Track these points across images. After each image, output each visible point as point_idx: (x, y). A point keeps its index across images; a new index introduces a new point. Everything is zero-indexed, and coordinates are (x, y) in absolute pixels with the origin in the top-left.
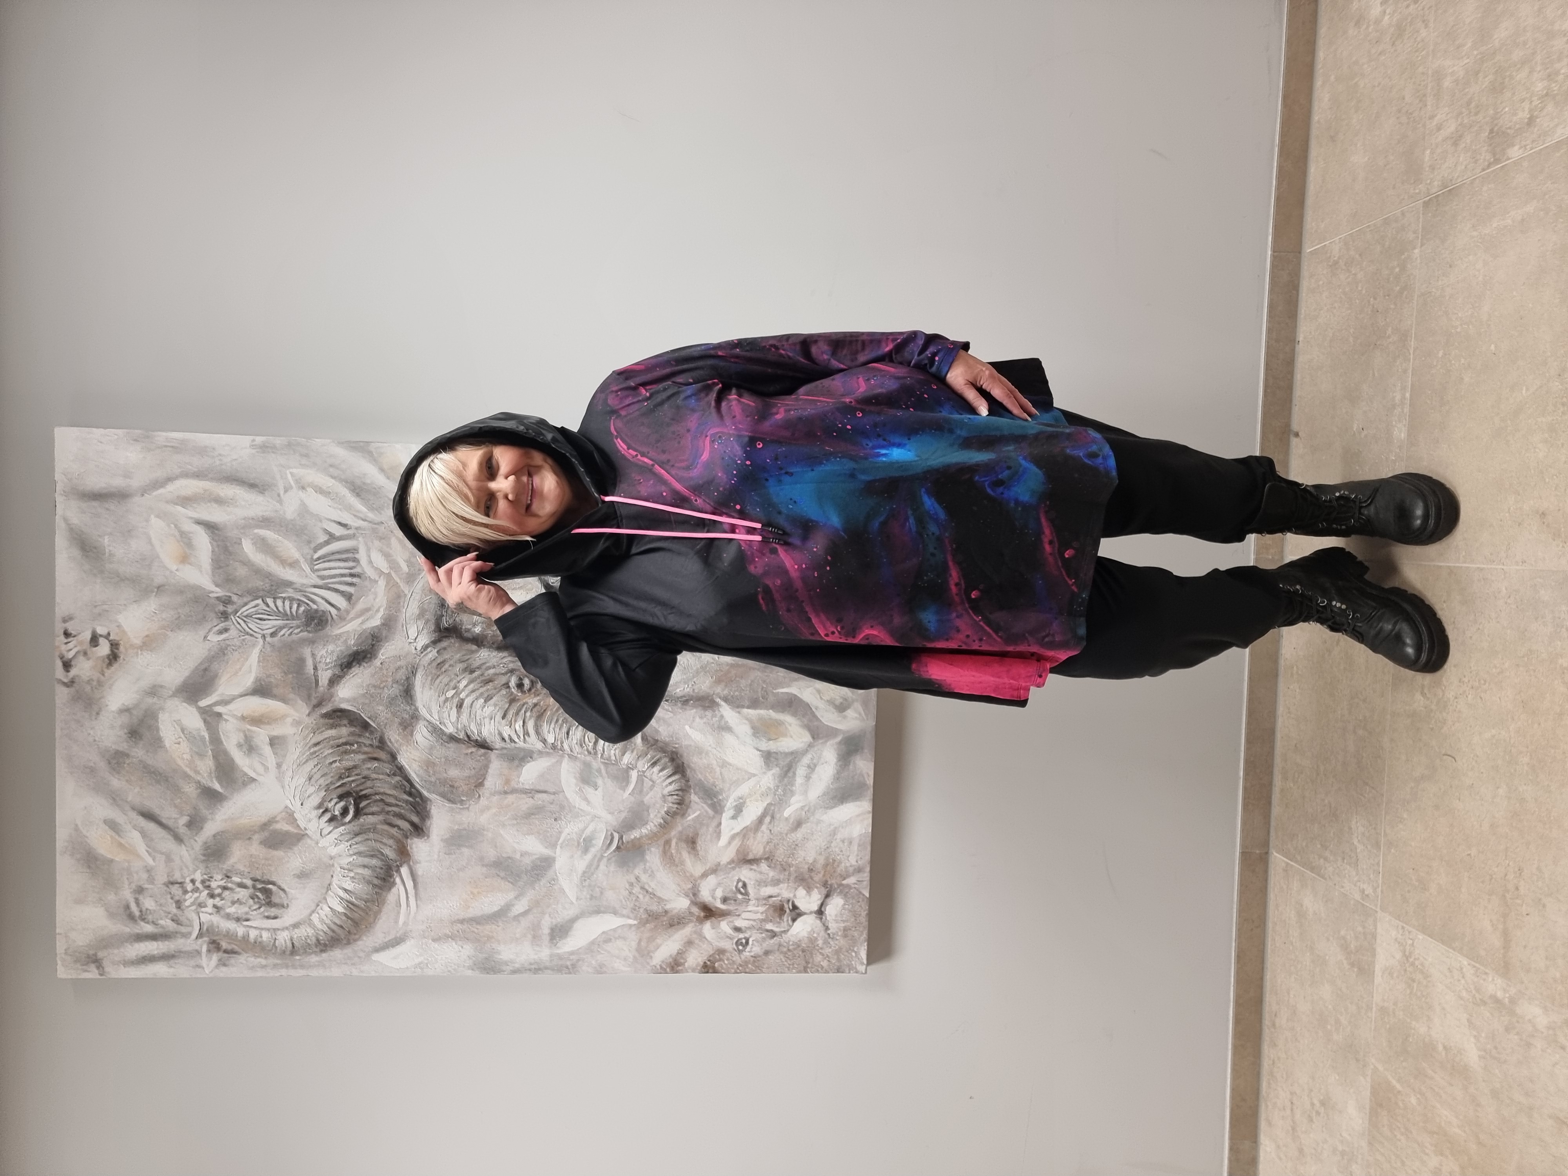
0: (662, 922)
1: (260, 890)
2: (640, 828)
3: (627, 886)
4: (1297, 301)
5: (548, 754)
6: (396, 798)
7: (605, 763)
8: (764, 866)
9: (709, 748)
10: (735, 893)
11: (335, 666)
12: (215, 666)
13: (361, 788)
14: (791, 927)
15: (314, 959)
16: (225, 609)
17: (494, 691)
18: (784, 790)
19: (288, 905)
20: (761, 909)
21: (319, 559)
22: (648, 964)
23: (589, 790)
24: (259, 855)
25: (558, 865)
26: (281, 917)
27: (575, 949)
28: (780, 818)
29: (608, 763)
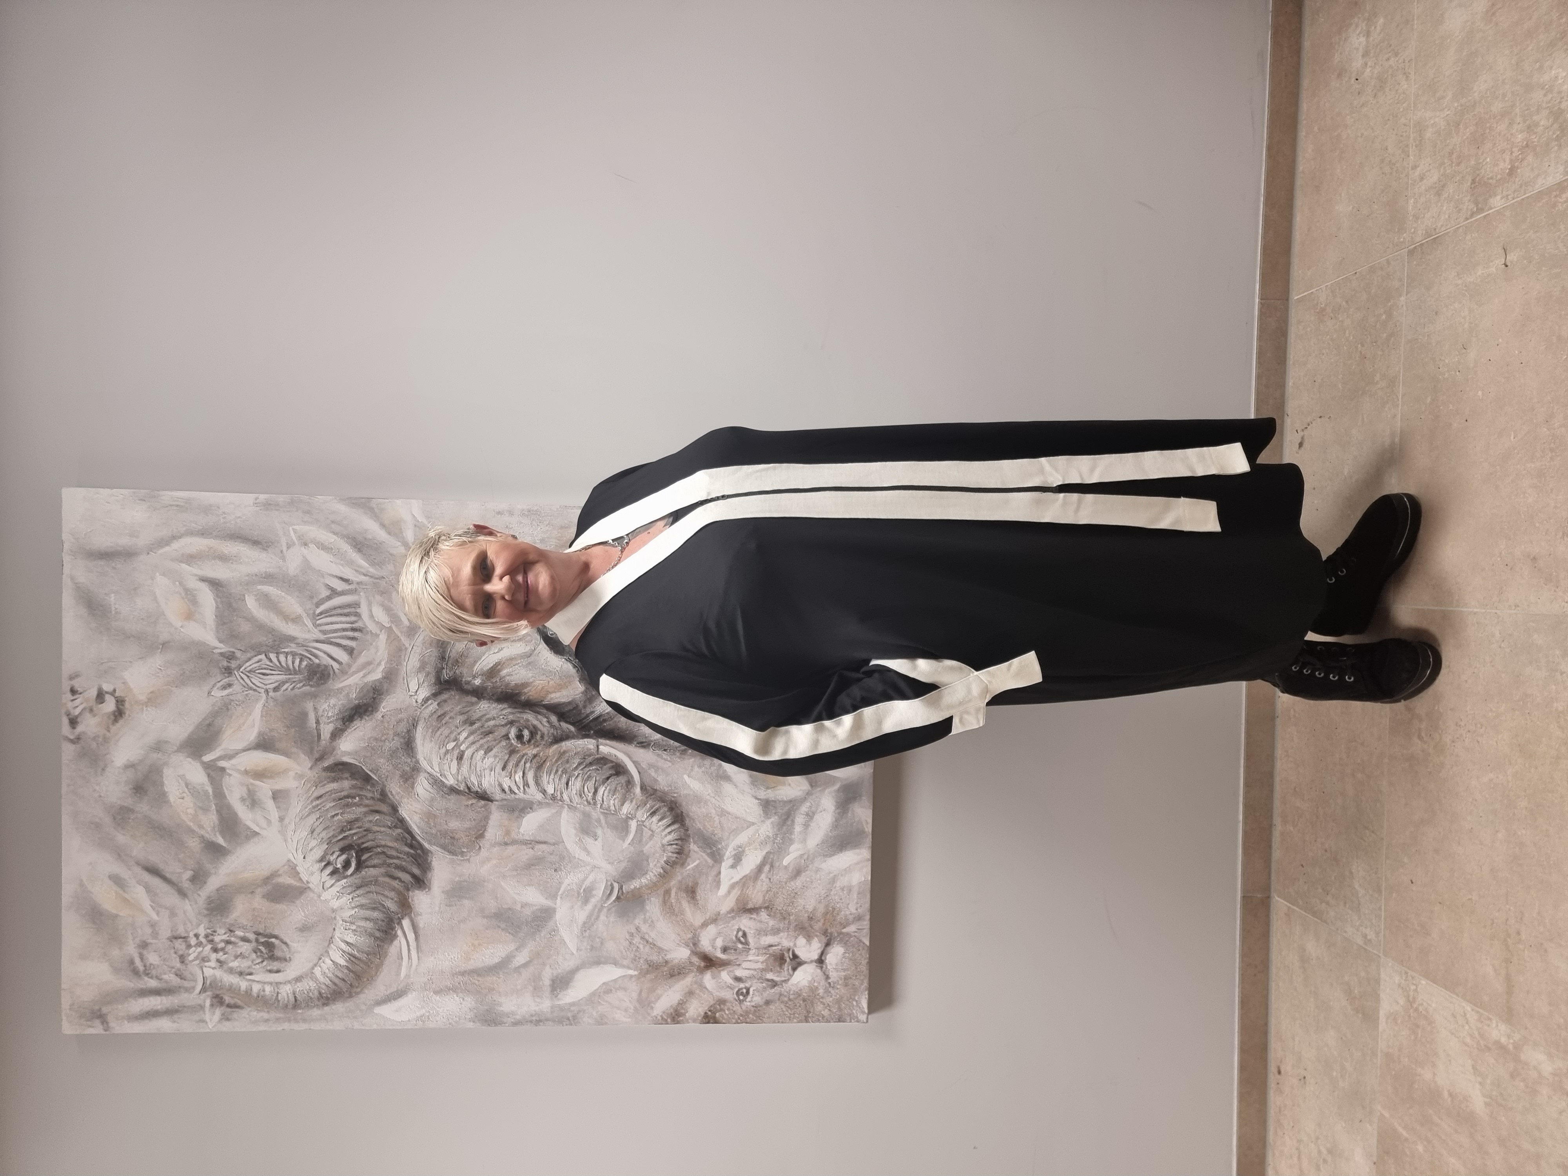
0: (663, 972)
1: (263, 944)
2: (640, 878)
3: (628, 937)
4: (1286, 348)
6: (397, 850)
7: (605, 813)
8: (764, 915)
9: (708, 797)
10: (735, 943)
11: (337, 720)
12: (219, 721)
13: (363, 840)
14: (791, 976)
15: (316, 1012)
16: (229, 665)
17: (494, 743)
18: (783, 838)
19: (290, 960)
20: (761, 958)
21: (321, 614)
22: (649, 1014)
23: (589, 841)
24: (261, 909)
25: (558, 916)
26: (283, 971)
27: (577, 1000)
28: (779, 866)
29: (607, 813)
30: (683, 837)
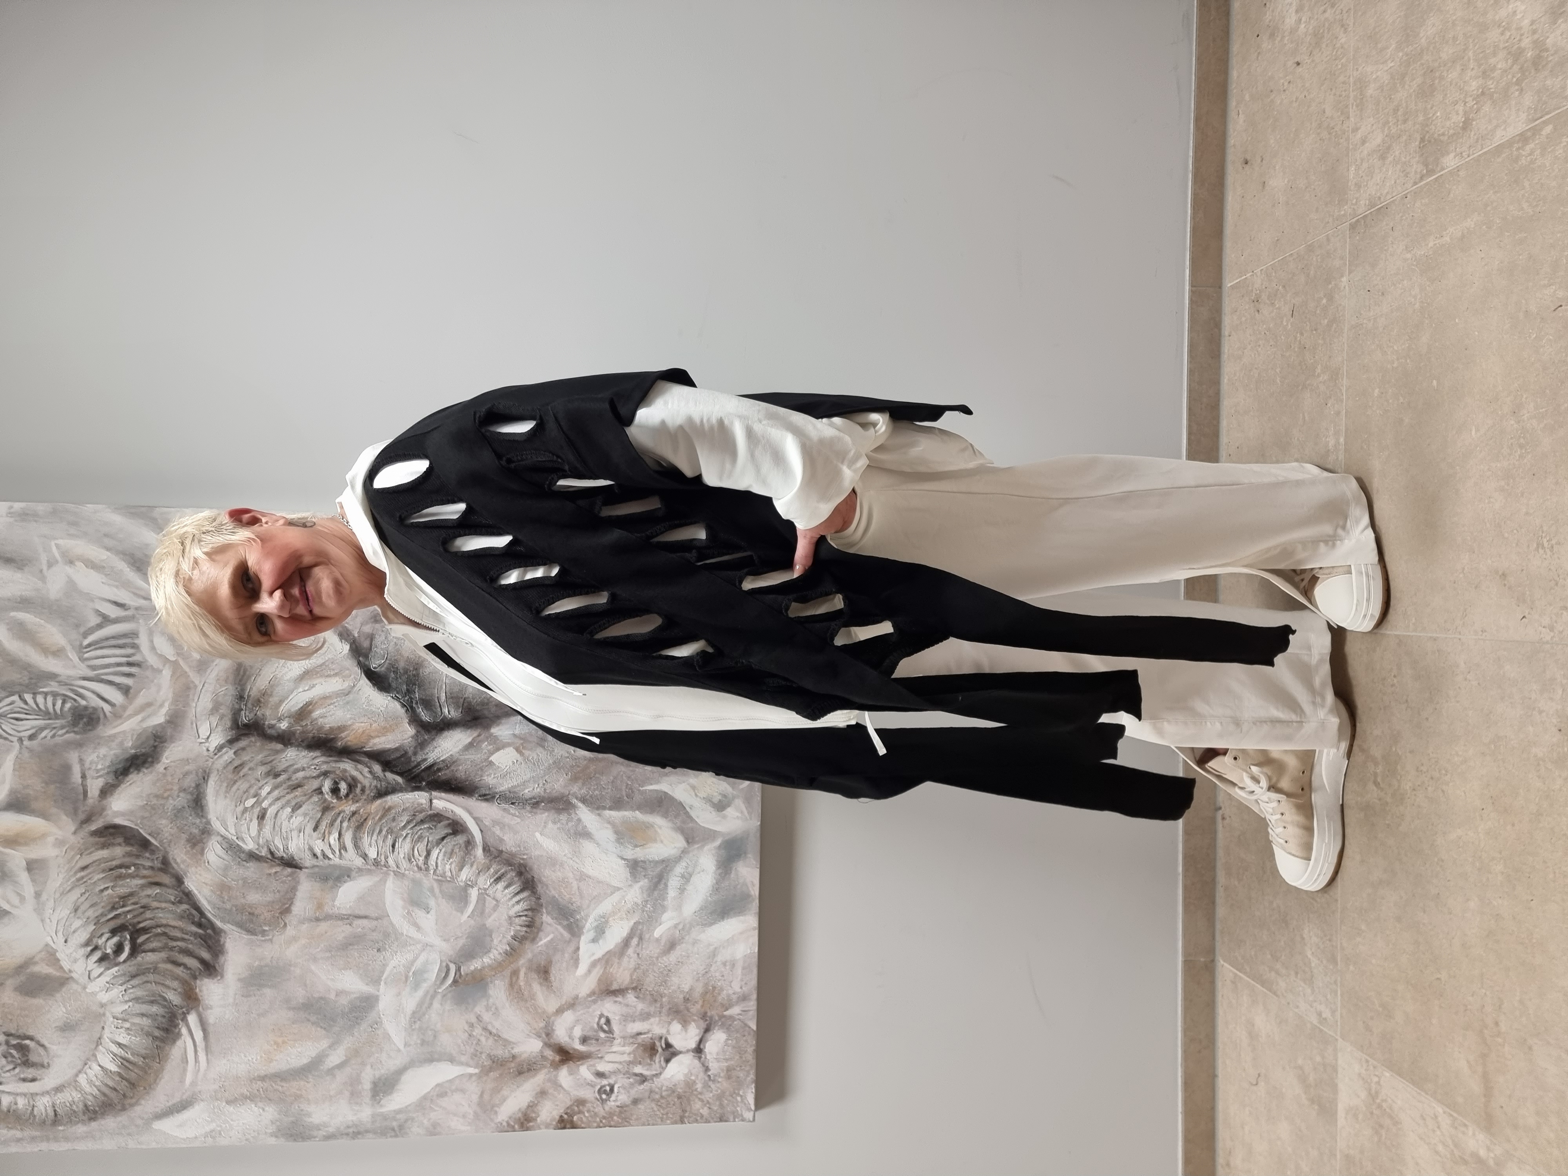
0: (509, 1069)
2: (481, 957)
3: (466, 1028)
5: (369, 871)
6: (182, 930)
7: (438, 880)
8: (631, 997)
9: (565, 859)
10: (596, 1031)
11: (108, 773)
13: (139, 919)
14: (664, 1069)
15: (81, 1129)
17: (304, 798)
18: (654, 906)
21: (89, 645)
22: (492, 1120)
23: (419, 914)
24: (12, 1004)
25: (382, 1005)
26: (40, 1079)
27: (403, 1106)
28: (649, 939)
29: (442, 880)
30: (534, 907)
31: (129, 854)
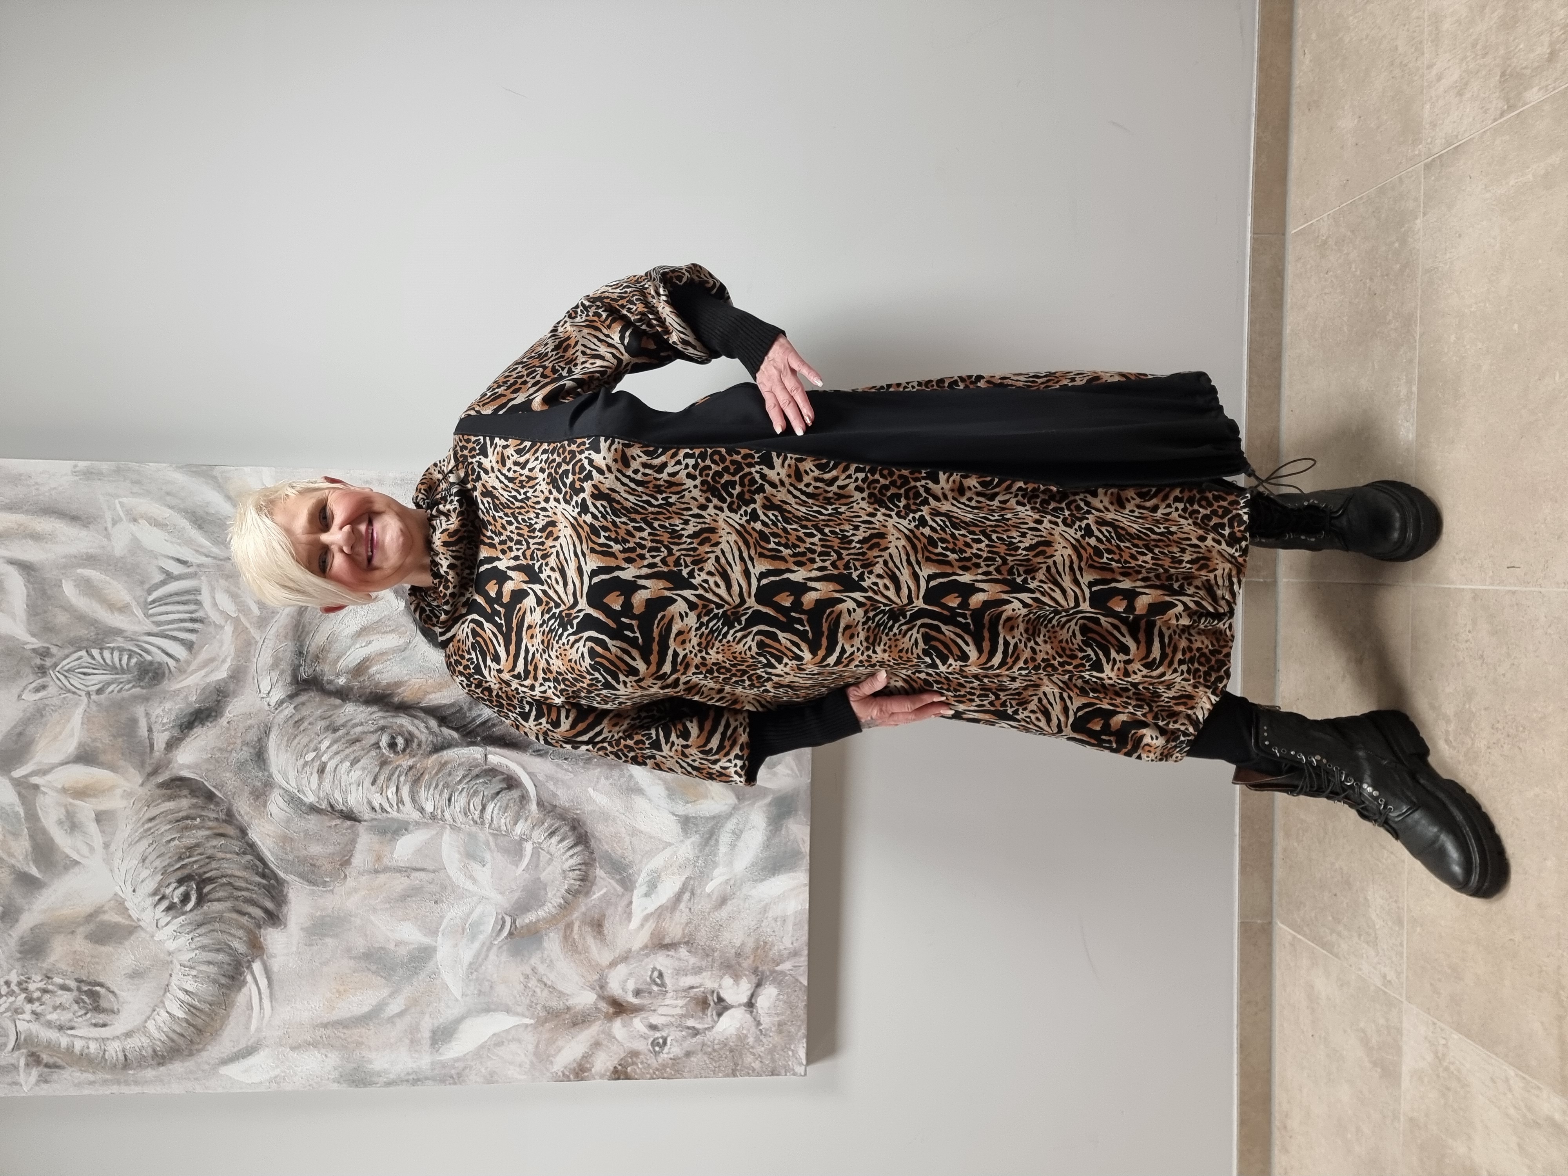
0: (564, 1020)
1: (86, 992)
2: (536, 910)
3: (522, 979)
4: (1283, 289)
6: (246, 881)
7: (493, 834)
8: (683, 952)
9: (617, 814)
10: (650, 985)
11: (173, 727)
12: (31, 729)
13: (205, 869)
14: (716, 1022)
15: (150, 1073)
17: (362, 753)
18: (706, 861)
19: (119, 1011)
20: (681, 1002)
21: (154, 602)
22: (548, 1070)
23: (475, 867)
24: (84, 952)
25: (440, 956)
26: (110, 1025)
27: (462, 1054)
28: (701, 894)
29: (497, 834)
31: (194, 806)
